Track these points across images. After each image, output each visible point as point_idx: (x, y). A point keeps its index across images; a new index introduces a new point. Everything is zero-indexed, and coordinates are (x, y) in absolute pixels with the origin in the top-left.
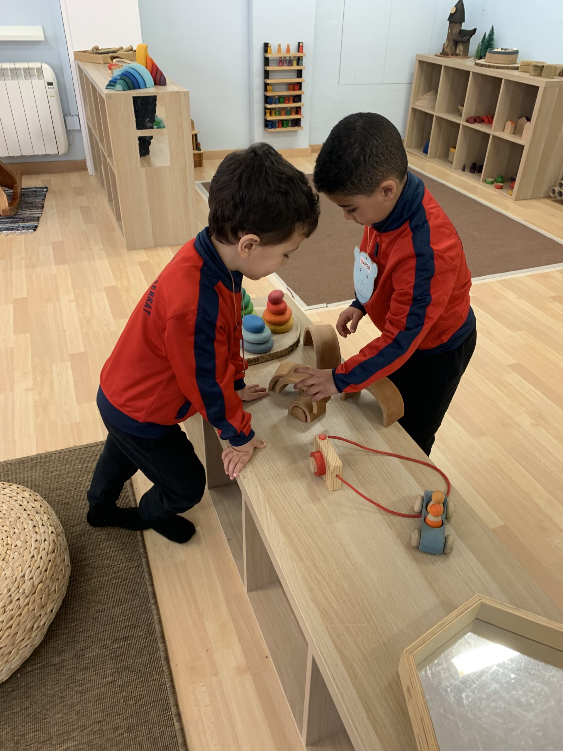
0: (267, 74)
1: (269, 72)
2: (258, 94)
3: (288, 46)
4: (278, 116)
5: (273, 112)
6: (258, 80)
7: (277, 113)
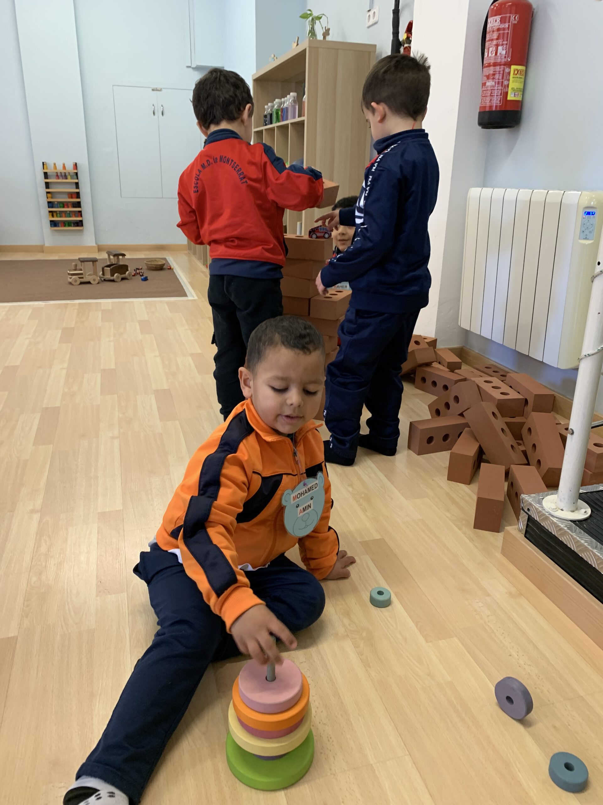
0: (47, 185)
1: (49, 183)
2: (43, 201)
3: (64, 165)
4: (59, 217)
5: (55, 214)
6: (42, 190)
7: (58, 215)
